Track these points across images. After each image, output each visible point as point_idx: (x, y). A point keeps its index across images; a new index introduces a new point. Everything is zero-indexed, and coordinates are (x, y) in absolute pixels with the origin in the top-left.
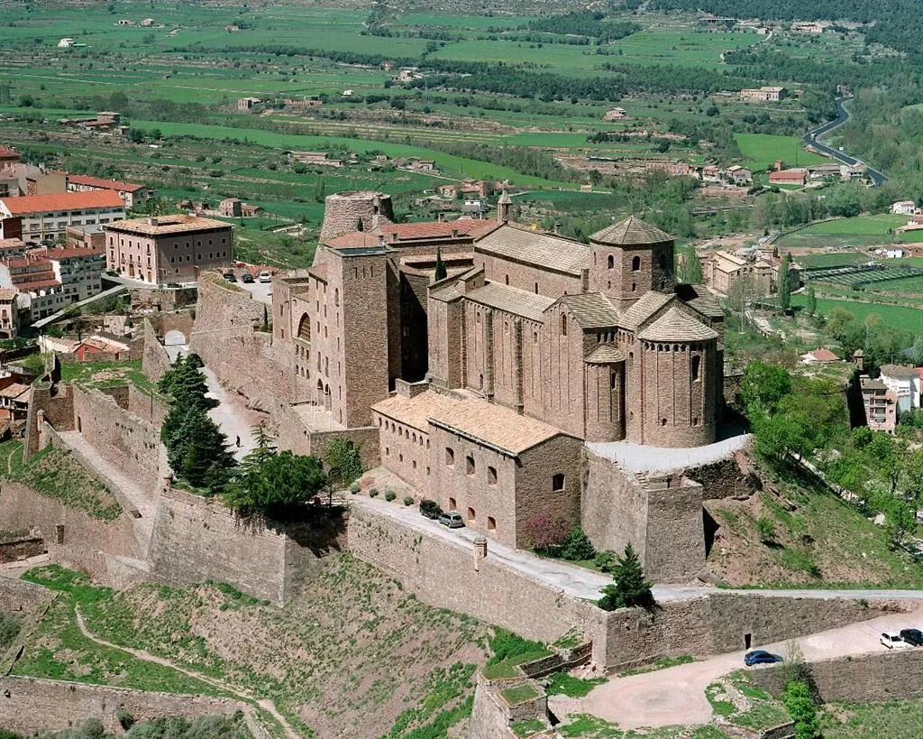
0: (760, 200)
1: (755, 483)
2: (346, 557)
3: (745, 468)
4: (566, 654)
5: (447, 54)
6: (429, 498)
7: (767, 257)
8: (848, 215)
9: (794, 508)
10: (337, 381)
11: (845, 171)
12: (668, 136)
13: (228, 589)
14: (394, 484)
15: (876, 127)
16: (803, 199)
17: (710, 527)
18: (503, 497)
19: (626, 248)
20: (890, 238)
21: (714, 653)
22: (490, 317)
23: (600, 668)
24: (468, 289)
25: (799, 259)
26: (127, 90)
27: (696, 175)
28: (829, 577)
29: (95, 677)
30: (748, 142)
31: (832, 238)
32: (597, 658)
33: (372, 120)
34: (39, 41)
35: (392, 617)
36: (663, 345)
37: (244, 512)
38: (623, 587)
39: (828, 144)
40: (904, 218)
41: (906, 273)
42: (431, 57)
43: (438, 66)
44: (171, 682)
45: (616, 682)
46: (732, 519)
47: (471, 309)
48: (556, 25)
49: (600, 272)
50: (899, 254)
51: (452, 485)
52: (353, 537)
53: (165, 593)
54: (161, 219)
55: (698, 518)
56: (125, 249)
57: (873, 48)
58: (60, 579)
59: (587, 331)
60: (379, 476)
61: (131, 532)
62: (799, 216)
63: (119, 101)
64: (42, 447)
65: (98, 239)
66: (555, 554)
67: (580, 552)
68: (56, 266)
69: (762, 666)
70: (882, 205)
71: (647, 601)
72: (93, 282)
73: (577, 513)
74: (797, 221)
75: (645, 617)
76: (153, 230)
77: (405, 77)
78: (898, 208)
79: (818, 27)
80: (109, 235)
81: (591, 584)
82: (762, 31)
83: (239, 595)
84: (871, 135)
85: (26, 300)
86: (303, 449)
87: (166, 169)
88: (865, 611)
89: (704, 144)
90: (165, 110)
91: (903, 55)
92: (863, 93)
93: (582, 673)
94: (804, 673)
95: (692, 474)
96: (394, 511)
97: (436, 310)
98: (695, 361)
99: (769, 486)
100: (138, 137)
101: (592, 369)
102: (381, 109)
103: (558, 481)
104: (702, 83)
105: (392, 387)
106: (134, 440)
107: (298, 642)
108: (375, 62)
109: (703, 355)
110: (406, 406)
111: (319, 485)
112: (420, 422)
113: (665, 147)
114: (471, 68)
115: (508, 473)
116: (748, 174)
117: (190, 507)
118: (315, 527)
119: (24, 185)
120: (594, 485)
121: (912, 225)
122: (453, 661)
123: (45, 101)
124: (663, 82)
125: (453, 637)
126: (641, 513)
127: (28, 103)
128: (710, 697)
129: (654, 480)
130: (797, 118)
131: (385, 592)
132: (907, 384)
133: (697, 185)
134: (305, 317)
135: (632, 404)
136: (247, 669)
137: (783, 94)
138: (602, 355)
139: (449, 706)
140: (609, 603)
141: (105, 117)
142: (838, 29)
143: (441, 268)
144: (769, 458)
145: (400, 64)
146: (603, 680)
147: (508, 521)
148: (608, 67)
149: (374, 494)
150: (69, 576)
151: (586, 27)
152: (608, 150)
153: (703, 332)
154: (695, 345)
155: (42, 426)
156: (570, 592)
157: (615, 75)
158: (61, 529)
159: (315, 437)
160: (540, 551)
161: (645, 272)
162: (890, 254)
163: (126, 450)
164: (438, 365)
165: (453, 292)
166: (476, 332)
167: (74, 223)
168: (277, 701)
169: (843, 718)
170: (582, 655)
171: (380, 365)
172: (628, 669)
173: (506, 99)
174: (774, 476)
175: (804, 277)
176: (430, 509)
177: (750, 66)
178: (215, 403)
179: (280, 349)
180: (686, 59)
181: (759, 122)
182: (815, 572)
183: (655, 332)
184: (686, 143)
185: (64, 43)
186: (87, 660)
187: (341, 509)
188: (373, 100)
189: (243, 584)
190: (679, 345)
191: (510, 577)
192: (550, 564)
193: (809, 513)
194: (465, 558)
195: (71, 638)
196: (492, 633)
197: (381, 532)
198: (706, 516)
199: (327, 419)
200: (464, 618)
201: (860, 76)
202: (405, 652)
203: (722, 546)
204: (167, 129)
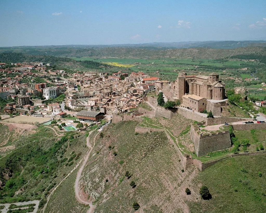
0: (243, 82)
1: (228, 104)
2: (178, 114)
3: (227, 102)
4: (202, 123)
5: (202, 64)
6: (188, 107)
7: (243, 89)
8: (255, 84)
9: (233, 108)
10: (178, 93)
11: (255, 79)
12: (231, 74)
13: (164, 118)
14: (184, 105)
15: (260, 73)
16: (249, 82)
17: (222, 109)
18: (196, 106)
19: (213, 76)
20: (261, 87)
21: (221, 124)
22: (196, 85)
23: (207, 125)
24: (194, 82)
25: (248, 90)
26: (160, 69)
27: (235, 79)
28: (237, 116)
29: (148, 127)
30: (242, 75)
31: (253, 87)
32: (206, 124)
33: (192, 72)
34: (150, 63)
35: (183, 120)
36: (217, 87)
37: (166, 108)
38: (210, 115)
39: (253, 75)
40: (263, 85)
41: (263, 92)
42: (200, 64)
43: (201, 65)
44: (156, 127)
45: (208, 126)
46: (224, 108)
47: (194, 84)
48: (217, 60)
49: (210, 79)
50: (262, 89)
51: (191, 105)
52: (179, 111)
53: (157, 118)
54: (162, 81)
55: (220, 108)
56: (157, 85)
57: (261, 63)
58: (145, 117)
59: (207, 86)
60: (182, 105)
61: (153, 112)
62: (248, 84)
63: (159, 70)
64: (144, 103)
65: (154, 84)
66: (202, 112)
67: (205, 112)
68: (149, 86)
69: (227, 125)
70: (260, 83)
71: (213, 117)
72: (153, 89)
73: (206, 108)
74: (248, 85)
75: (212, 119)
76: (161, 82)
77: (196, 67)
78: (262, 84)
79: (253, 60)
80: (155, 83)
81: (206, 115)
82: (245, 61)
83: (165, 118)
84: (259, 74)
85: (145, 90)
86: (174, 101)
87: (165, 78)
88: (241, 120)
89: (236, 75)
90: (165, 71)
91: (265, 64)
92: (259, 69)
93: (204, 125)
94: (232, 126)
95: (219, 103)
96: (184, 108)
97: (190, 84)
98: (221, 89)
99: (230, 105)
100: (161, 74)
101: (208, 91)
102: (193, 71)
103: (203, 104)
104: (236, 68)
105: (184, 94)
106: (154, 102)
107: (171, 123)
108: (192, 65)
109: (222, 89)
110: (186, 96)
111: (175, 105)
112: (187, 98)
113: (231, 75)
114: (205, 66)
115: (197, 103)
116: (242, 79)
117: (160, 108)
118: (174, 110)
119: (145, 77)
120: (208, 104)
121: (264, 86)
122: (189, 124)
123: (150, 70)
124: (231, 68)
125: (190, 122)
126: (213, 107)
127: (148, 71)
128: (220, 128)
129: (215, 103)
130: (249, 72)
131: (182, 117)
132: (259, 103)
133: (235, 80)
134: (175, 86)
135: (213, 95)
136: (165, 126)
137: (248, 69)
138: (209, 89)
139: (188, 129)
140: (208, 117)
141: (157, 72)
142: (256, 61)
143: (191, 80)
144: (230, 102)
145: (196, 65)
146: (207, 126)
147: (197, 109)
148: (224, 66)
149: (182, 107)
150: (146, 117)
151: (221, 61)
152: (223, 76)
153: (222, 86)
154: (221, 87)
155: (144, 101)
156: (204, 116)
157: (225, 67)
158: (145, 112)
159: (175, 100)
160: (201, 112)
161: (215, 79)
162: (261, 89)
163: (153, 103)
164: (190, 91)
165: (192, 83)
166: (195, 87)
167: (151, 82)
168: (169, 130)
169: (237, 132)
170: (204, 123)
171: (183, 91)
172: (209, 125)
173: (210, 70)
174: (230, 104)
175: (248, 92)
176: (188, 108)
177: (243, 65)
178: (164, 98)
179: (172, 91)
180: (235, 65)
181: (244, 73)
182: (235, 115)
183: (216, 86)
184: (233, 75)
185: (153, 63)
186: (147, 125)
187: (177, 108)
188: (192, 70)
189: (166, 117)
190: (219, 87)
191: (197, 115)
192: (202, 113)
193: (235, 108)
194: (192, 113)
195: (145, 123)
196: (194, 121)
197: (182, 110)
198: (221, 108)
199: (177, 98)
200: (191, 120)
201: (259, 67)
202: (184, 124)
203: (223, 112)
204: (165, 73)
